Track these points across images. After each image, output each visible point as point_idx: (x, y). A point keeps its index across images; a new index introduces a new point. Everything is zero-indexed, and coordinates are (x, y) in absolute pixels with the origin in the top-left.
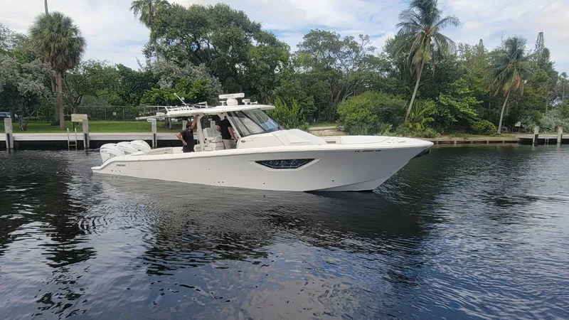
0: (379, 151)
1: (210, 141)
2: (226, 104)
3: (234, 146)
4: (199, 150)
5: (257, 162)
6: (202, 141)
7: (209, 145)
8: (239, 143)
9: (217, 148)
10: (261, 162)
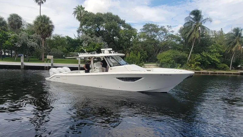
0: (171, 75)
1: (97, 68)
2: (104, 53)
4: (92, 72)
5: (117, 78)
6: (93, 68)
7: (96, 70)
8: (109, 70)
9: (100, 72)
10: (119, 78)
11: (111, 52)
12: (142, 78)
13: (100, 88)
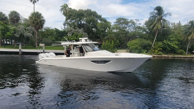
0: (134, 58)
1: (76, 54)
3: (83, 55)
4: (72, 56)
5: (91, 61)
6: (73, 54)
7: (75, 55)
8: (85, 55)
9: (78, 56)
10: (93, 61)
12: (111, 61)
13: (78, 69)
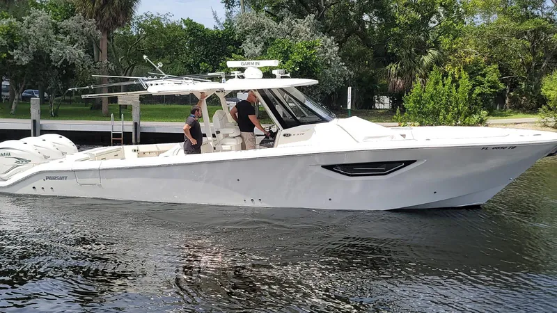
0: (513, 147)
1: (225, 135)
2: (242, 77)
5: (323, 167)
8: (279, 138)
10: (330, 168)
11: (274, 72)
12: (415, 161)
